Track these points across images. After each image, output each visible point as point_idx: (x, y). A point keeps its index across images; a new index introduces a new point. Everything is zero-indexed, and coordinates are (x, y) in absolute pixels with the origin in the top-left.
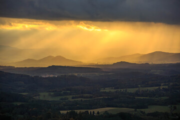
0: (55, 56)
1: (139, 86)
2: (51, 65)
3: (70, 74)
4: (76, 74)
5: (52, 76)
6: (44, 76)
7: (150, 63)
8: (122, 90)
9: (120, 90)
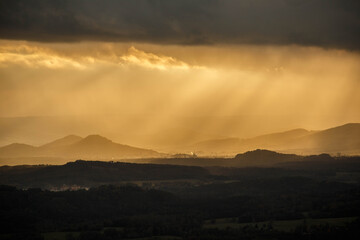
0: (84, 137)
1: (305, 214)
2: (73, 159)
3: (125, 183)
4: (140, 184)
5: (75, 188)
6: (54, 190)
7: (334, 154)
8: (260, 225)
9: (254, 225)
